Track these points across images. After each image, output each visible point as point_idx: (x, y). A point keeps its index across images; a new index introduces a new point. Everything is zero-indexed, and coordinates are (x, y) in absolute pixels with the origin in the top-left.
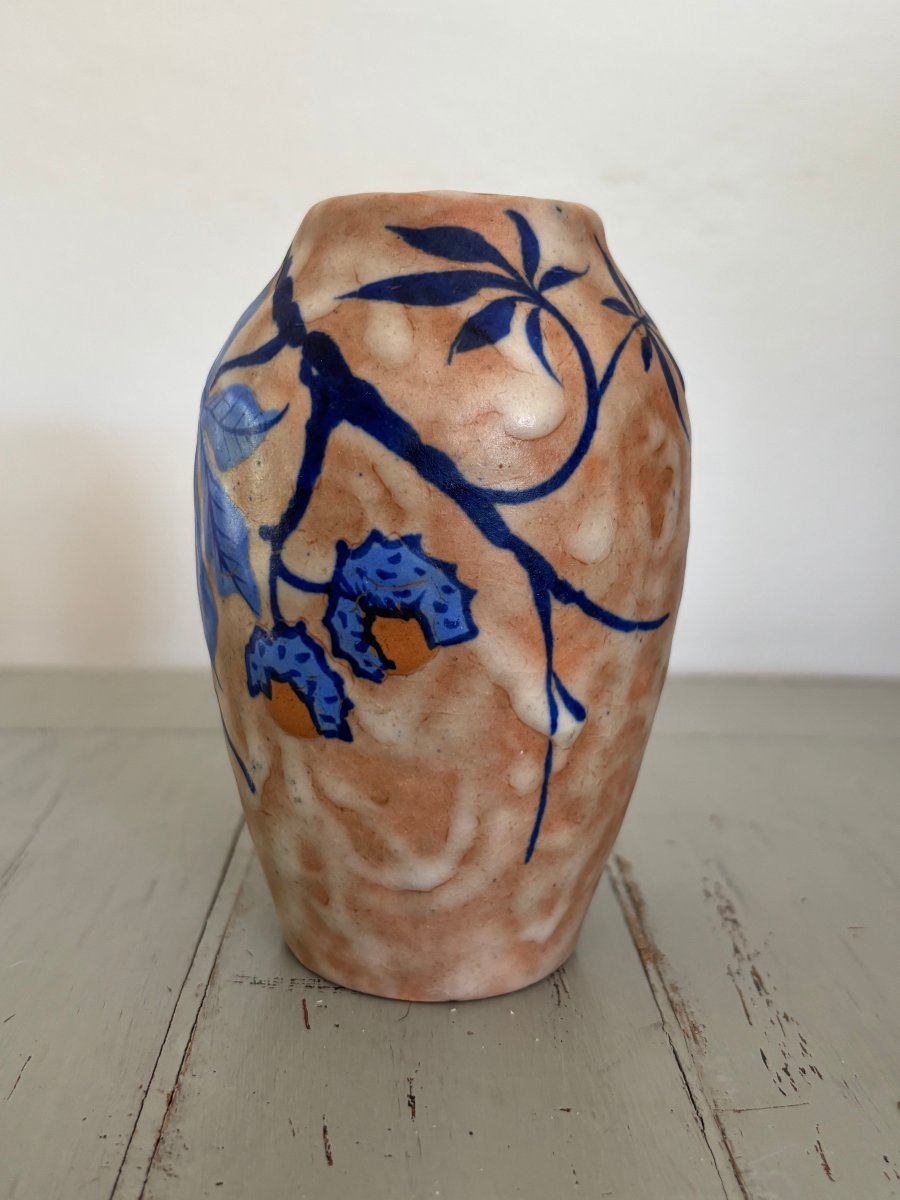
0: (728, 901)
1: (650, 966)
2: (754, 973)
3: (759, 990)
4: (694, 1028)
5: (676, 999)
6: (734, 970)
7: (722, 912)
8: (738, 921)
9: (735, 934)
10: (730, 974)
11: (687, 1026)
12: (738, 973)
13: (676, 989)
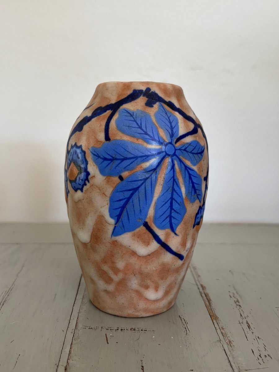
0: (237, 299)
1: (214, 321)
2: (247, 323)
3: (249, 329)
4: (230, 342)
5: (224, 332)
7: (236, 303)
8: (241, 306)
9: (240, 310)
10: (240, 323)
11: (227, 341)
12: (242, 323)
13: (223, 329)
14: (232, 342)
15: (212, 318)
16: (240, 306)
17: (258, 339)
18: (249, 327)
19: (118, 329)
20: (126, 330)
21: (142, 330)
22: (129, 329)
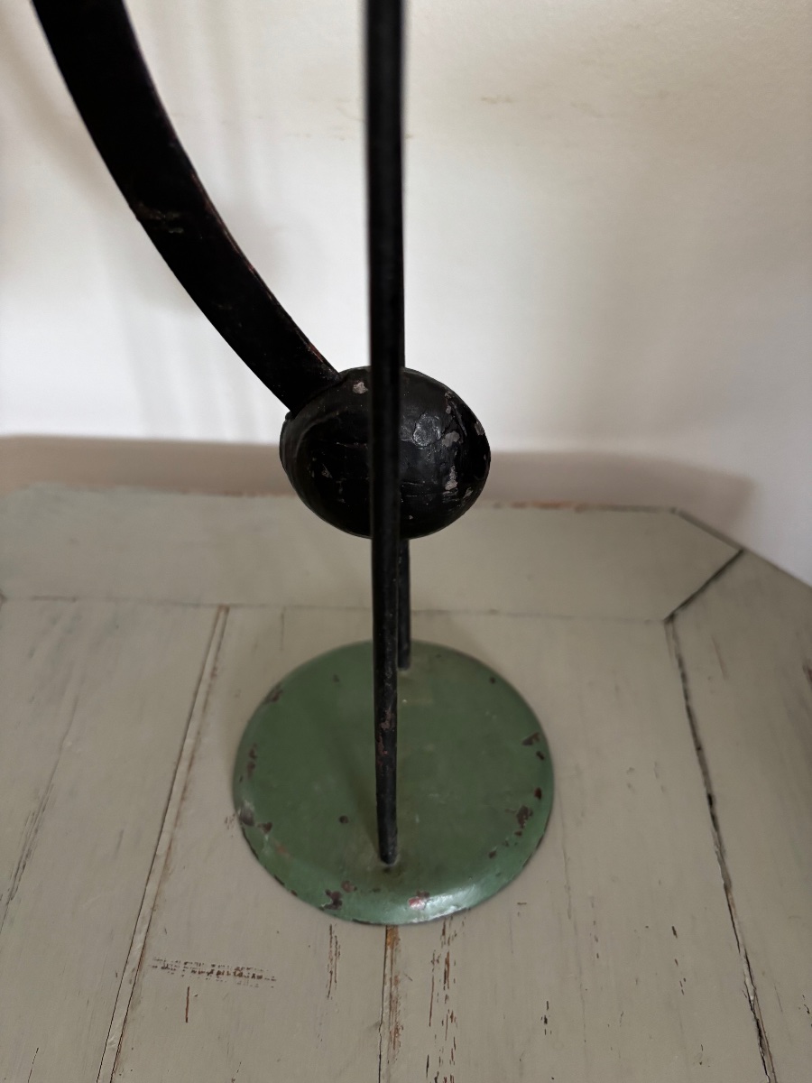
1: (389, 951)
2: (447, 963)
3: (445, 982)
4: (397, 1030)
5: (394, 994)
6: (436, 958)
10: (433, 962)
11: (392, 1028)
12: (438, 961)
13: (397, 982)
14: (400, 1030)
15: (388, 940)
17: (449, 1020)
18: (446, 975)
19: (212, 972)
20: (226, 973)
21: (253, 976)
22: (232, 972)
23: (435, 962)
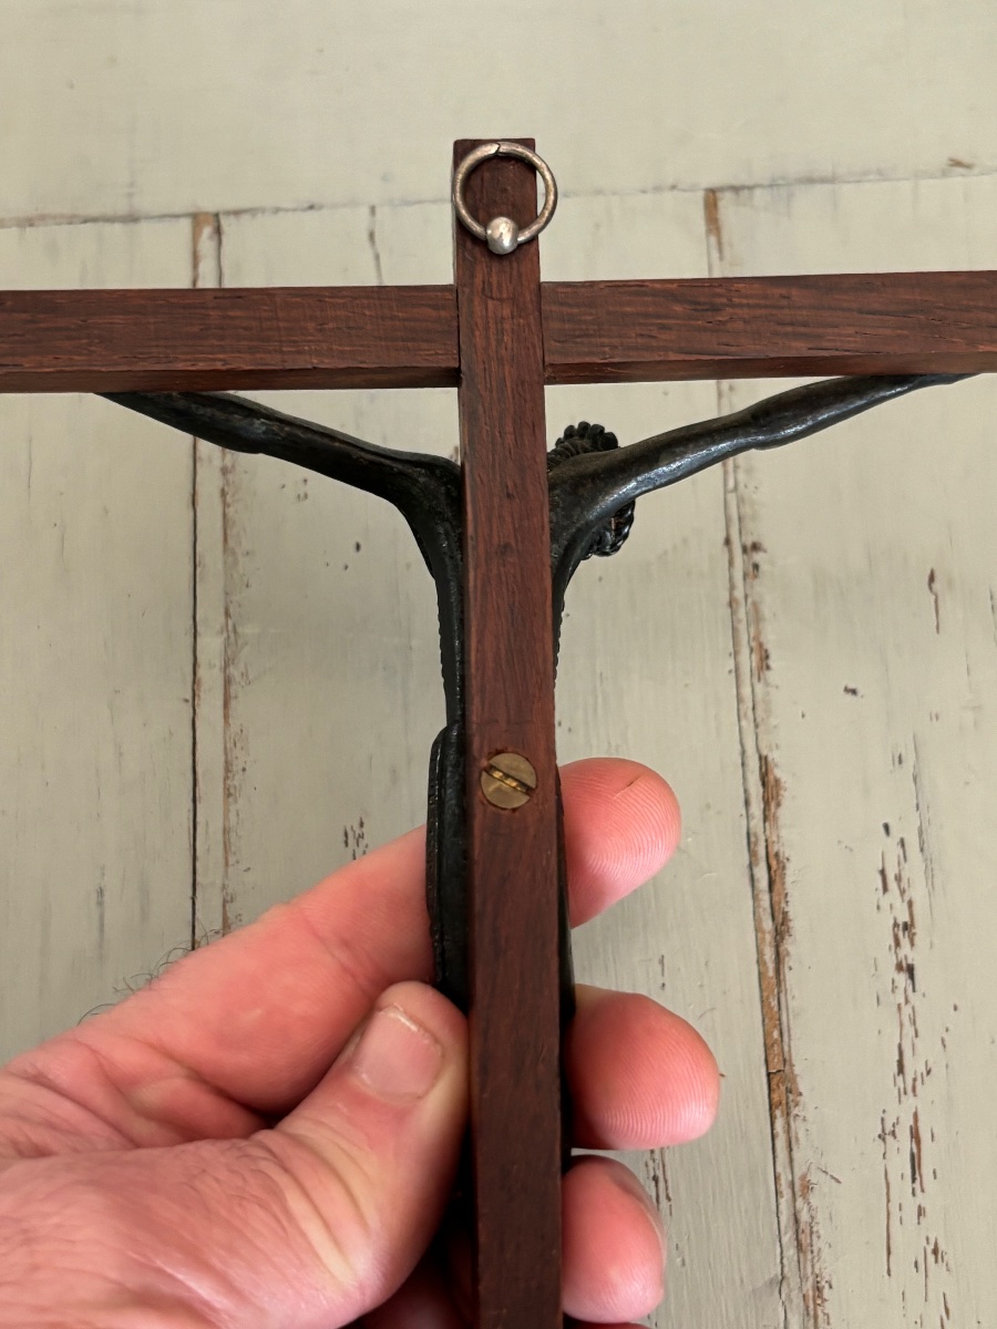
0: (910, 904)
1: (779, 1124)
2: (915, 1135)
3: (914, 1180)
4: (818, 1289)
5: (804, 1217)
6: (889, 1128)
7: (898, 944)
8: (918, 973)
9: (907, 1010)
10: (882, 1137)
11: (809, 1286)
12: (893, 1133)
13: (807, 1188)
14: (826, 1293)
15: (776, 1097)
16: (910, 970)
18: (915, 1162)
23: (889, 1138)
